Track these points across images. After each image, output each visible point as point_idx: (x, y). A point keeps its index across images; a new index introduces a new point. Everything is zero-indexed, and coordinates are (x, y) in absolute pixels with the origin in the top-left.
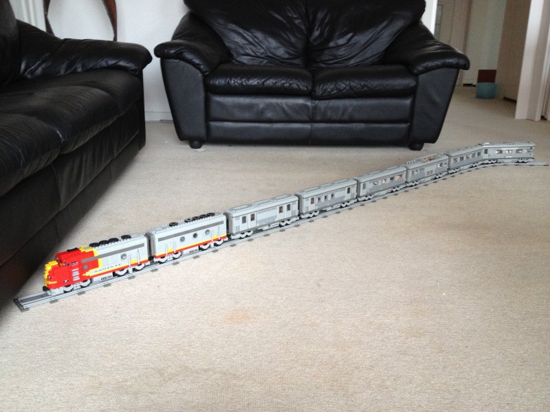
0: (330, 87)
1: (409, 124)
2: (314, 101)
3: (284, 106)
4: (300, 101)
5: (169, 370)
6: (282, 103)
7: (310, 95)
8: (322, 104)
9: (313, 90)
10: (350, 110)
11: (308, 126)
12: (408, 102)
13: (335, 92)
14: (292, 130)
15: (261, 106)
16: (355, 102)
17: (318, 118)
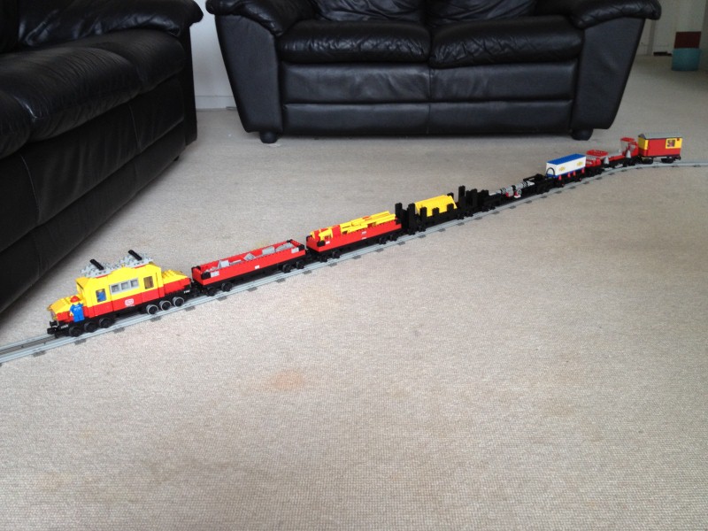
0: (455, 49)
1: (571, 101)
2: (432, 71)
3: (390, 79)
4: (413, 71)
5: (168, 465)
6: (386, 75)
7: (426, 62)
8: (444, 75)
9: (431, 54)
10: (485, 82)
11: (423, 108)
12: (570, 69)
13: (462, 56)
14: (402, 114)
15: (358, 80)
16: (492, 71)
17: (439, 95)
